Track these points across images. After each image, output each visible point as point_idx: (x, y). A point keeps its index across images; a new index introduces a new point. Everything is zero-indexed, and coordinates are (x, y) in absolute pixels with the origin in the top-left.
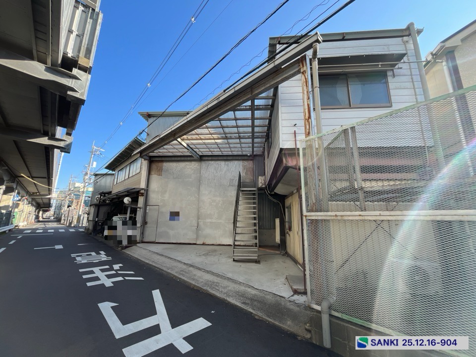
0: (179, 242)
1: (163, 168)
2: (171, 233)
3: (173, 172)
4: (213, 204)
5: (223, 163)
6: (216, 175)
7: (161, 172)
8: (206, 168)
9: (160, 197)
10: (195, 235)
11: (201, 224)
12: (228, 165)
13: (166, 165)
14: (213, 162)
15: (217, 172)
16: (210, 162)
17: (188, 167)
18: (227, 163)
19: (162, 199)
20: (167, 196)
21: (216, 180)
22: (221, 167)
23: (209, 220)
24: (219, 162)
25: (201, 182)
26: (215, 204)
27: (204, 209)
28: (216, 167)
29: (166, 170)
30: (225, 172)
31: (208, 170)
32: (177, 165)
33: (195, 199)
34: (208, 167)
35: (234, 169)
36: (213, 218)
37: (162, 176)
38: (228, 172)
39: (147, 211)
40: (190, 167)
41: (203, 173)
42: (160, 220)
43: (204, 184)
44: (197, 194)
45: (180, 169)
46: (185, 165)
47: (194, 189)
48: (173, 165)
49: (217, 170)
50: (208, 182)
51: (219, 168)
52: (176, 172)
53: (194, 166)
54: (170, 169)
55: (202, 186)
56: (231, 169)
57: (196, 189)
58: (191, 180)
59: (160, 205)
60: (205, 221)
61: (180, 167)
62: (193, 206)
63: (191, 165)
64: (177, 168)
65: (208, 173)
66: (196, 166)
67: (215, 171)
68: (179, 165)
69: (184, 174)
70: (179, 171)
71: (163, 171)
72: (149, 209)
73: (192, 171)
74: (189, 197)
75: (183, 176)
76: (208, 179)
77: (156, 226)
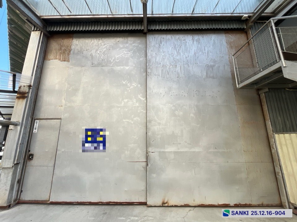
0: (105, 200)
1: (73, 47)
2: (87, 178)
3: (91, 55)
4: (177, 113)
6: (177, 58)
7: (68, 54)
8: (157, 46)
9: (64, 101)
10: (144, 184)
11: (155, 156)
13: (77, 44)
14: (168, 37)
15: (178, 53)
17: (121, 46)
18: (196, 37)
19: (69, 105)
20: (78, 99)
21: (178, 69)
22: (185, 45)
23: (170, 149)
25: (149, 71)
26: (181, 113)
28: (175, 45)
29: (79, 51)
30: (195, 54)
31: (161, 50)
32: (100, 42)
33: (137, 104)
34: (162, 45)
35: (212, 47)
36: (180, 144)
37: (69, 62)
38: (201, 53)
39: (34, 131)
40: (126, 46)
41: (151, 55)
42: (63, 150)
43: (155, 75)
44: (141, 95)
45: (105, 49)
46: (115, 43)
47: (134, 84)
48: (91, 43)
49: (179, 50)
50: (162, 70)
51: (183, 46)
52: (98, 55)
53: (133, 45)
54: (85, 49)
55: (151, 79)
56: (206, 48)
57: (139, 85)
58: (127, 68)
59: (62, 117)
60: (162, 150)
61: (106, 45)
62: (135, 119)
63: (127, 43)
64: (100, 48)
65: (161, 55)
66: (136, 45)
67: (175, 51)
68: (103, 42)
69: (113, 58)
70: (104, 53)
71: (72, 52)
72: (38, 126)
73: (129, 52)
74: (126, 100)
75: (112, 61)
76: (163, 66)
77: (52, 164)
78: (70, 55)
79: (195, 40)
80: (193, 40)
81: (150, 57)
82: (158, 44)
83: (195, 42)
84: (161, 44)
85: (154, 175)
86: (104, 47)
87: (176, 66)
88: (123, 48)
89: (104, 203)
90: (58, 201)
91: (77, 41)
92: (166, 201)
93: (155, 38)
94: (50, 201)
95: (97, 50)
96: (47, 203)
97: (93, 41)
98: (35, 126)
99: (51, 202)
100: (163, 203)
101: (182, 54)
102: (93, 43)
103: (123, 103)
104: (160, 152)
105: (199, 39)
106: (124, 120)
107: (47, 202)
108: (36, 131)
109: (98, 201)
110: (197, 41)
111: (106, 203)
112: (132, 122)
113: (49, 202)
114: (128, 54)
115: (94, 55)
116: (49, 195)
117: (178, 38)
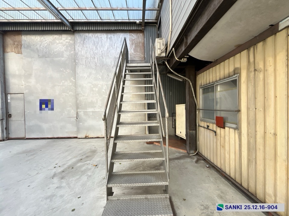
0: (56, 136)
1: (23, 42)
2: (45, 126)
3: (37, 49)
4: (94, 89)
5: (103, 36)
6: (96, 52)
7: (21, 48)
8: (82, 42)
9: (23, 82)
10: (76, 128)
11: (81, 114)
12: (110, 39)
13: (26, 39)
14: (90, 35)
15: (96, 48)
16: (87, 34)
17: (58, 42)
18: (110, 35)
19: (27, 84)
20: (33, 81)
21: (96, 60)
22: (102, 42)
23: (90, 110)
24: (99, 35)
25: (77, 61)
26: (97, 89)
27: (84, 96)
28: (95, 42)
29: (28, 46)
30: (108, 49)
31: (85, 46)
32: (42, 39)
33: (71, 84)
34: (85, 42)
35: (119, 43)
36: (95, 107)
37: (22, 54)
38: (111, 48)
39: (8, 101)
40: (61, 42)
41: (78, 50)
42: (28, 112)
43: (81, 64)
44: (73, 78)
45: (46, 44)
46: (53, 39)
47: (68, 71)
48: (36, 39)
49: (97, 46)
50: (85, 61)
51: (100, 43)
52: (42, 49)
53: (66, 41)
54: (32, 44)
55: (78, 67)
56: (115, 44)
57: (71, 71)
58: (63, 59)
59: (24, 92)
60: (85, 110)
61: (46, 41)
62: (70, 93)
63: (61, 39)
64: (42, 44)
65: (85, 49)
66: (68, 41)
67: (94, 46)
68: (44, 39)
69: (53, 52)
70: (46, 47)
71: (23, 46)
72: (10, 98)
73: (64, 47)
74: (63, 81)
75: (52, 54)
76: (86, 57)
77: (23, 119)
78: (22, 49)
79: (108, 38)
80: (107, 37)
81: (77, 51)
82: (83, 41)
83: (108, 40)
84: (85, 40)
85: (81, 124)
86: (45, 42)
87: (95, 58)
88: (59, 43)
89: (55, 138)
91: (25, 38)
92: (87, 136)
93: (80, 36)
95: (40, 45)
97: (37, 38)
98: (8, 98)
100: (86, 137)
101: (99, 49)
102: (37, 39)
103: (62, 83)
104: (84, 111)
105: (111, 37)
106: (63, 94)
108: (10, 101)
109: (52, 137)
110: (109, 39)
112: (68, 95)
113: (25, 138)
114: (63, 48)
115: (39, 49)
116: (25, 135)
117: (97, 36)
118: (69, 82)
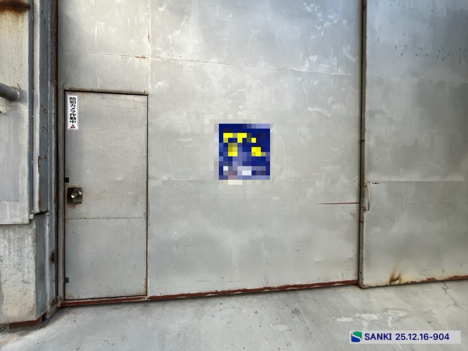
0: (276, 284)
9: (148, 45)
19: (164, 55)
20: (188, 42)
39: (70, 125)
59: (149, 89)
72: (80, 113)
77: (140, 212)
85: (378, 230)
89: (275, 288)
90: (169, 294)
94: (150, 295)
96: (143, 300)
98: (69, 112)
99: (151, 298)
100: (392, 280)
104: (389, 183)
107: (141, 298)
108: (76, 125)
109: (262, 287)
111: (278, 288)
112: (329, 115)
113: (146, 298)
116: (144, 283)
118: (335, 63)
